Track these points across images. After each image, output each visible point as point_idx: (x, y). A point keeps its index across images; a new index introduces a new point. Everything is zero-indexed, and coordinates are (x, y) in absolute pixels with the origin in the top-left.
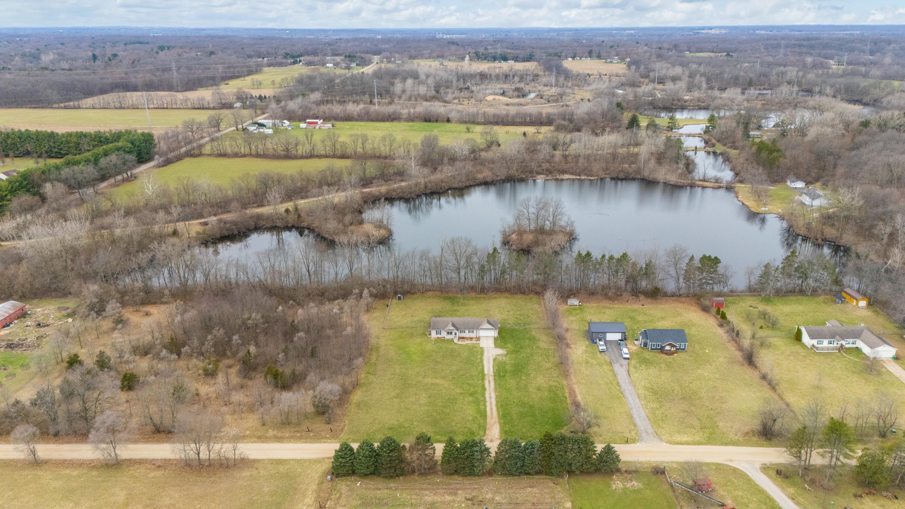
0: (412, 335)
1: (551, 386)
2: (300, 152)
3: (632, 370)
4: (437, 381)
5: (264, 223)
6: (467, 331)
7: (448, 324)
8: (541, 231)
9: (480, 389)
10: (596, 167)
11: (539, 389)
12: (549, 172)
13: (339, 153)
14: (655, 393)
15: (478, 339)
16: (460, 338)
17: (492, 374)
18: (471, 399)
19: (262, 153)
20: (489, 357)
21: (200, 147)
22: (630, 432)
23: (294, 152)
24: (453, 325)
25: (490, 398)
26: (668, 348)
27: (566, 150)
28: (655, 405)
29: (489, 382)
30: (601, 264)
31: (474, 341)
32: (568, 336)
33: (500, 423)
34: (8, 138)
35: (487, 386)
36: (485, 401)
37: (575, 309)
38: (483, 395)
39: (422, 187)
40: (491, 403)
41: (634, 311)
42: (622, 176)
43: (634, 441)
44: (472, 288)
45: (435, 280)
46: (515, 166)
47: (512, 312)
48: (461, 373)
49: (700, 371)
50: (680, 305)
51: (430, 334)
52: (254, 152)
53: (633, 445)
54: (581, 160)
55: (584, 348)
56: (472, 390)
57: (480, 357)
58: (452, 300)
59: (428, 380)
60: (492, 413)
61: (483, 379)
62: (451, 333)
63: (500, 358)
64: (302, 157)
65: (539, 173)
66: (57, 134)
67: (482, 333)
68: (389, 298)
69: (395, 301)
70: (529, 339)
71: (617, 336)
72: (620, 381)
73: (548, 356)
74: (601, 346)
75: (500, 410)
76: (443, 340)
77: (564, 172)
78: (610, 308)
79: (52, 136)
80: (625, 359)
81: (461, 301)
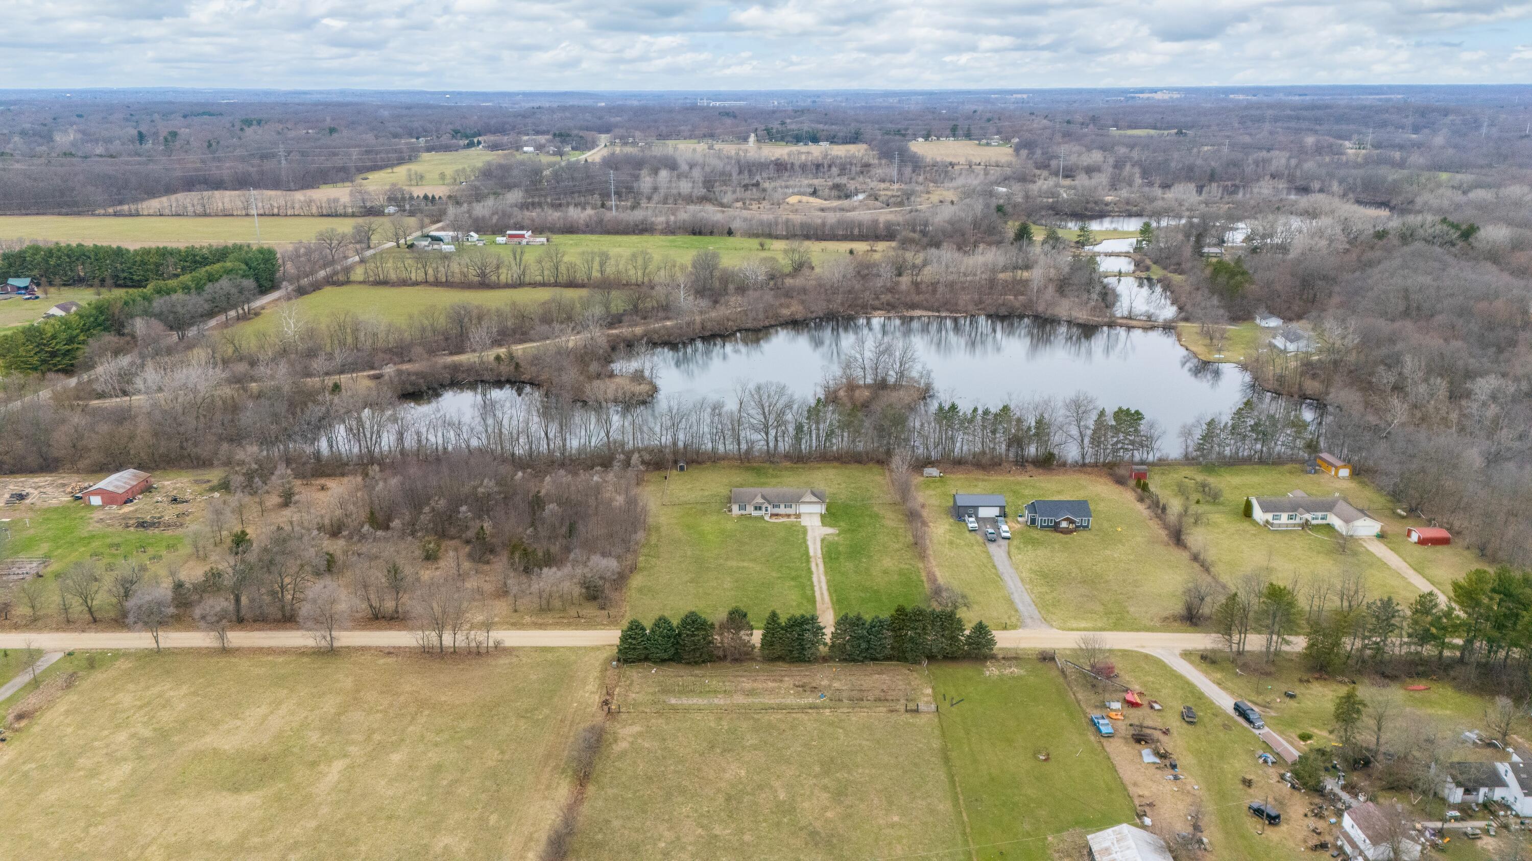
0: (704, 513)
1: (901, 570)
2: (503, 278)
3: (1014, 551)
4: (745, 564)
5: (464, 376)
6: (782, 506)
7: (756, 496)
8: (882, 385)
9: (804, 573)
10: (964, 299)
11: (885, 572)
12: (890, 307)
13: (563, 278)
14: (1044, 576)
15: (798, 516)
16: (772, 515)
17: (820, 556)
18: (793, 583)
19: (444, 280)
20: (815, 537)
21: (348, 270)
22: (1009, 618)
23: (494, 278)
24: (763, 497)
25: (819, 582)
26: (1064, 524)
27: (917, 275)
28: (1045, 589)
29: (817, 565)
30: (971, 421)
31: (793, 519)
32: (925, 513)
33: (834, 610)
34: (51, 257)
35: (814, 569)
36: (812, 586)
37: (934, 482)
38: (810, 579)
39: (698, 326)
40: (821, 588)
41: (1019, 483)
42: (1003, 311)
43: (1014, 627)
44: (787, 457)
45: (730, 447)
46: (839, 298)
47: (844, 485)
48: (777, 555)
49: (1108, 552)
50: (1083, 476)
51: (730, 511)
52: (431, 278)
53: (1013, 632)
54: (941, 289)
55: (947, 527)
56: (794, 574)
57: (801, 536)
58: (758, 471)
59: (733, 563)
60: (823, 599)
61: (808, 560)
62: (760, 508)
63: (830, 538)
64: (507, 286)
65: (875, 309)
66: (128, 251)
67: (803, 509)
68: (666, 469)
69: (674, 472)
70: (871, 516)
71: (994, 512)
72: (996, 563)
73: (896, 536)
74: (972, 523)
75: (834, 595)
76: (750, 517)
77: (913, 306)
78: (983, 480)
79: (119, 253)
80: (1004, 538)
81: (771, 471)
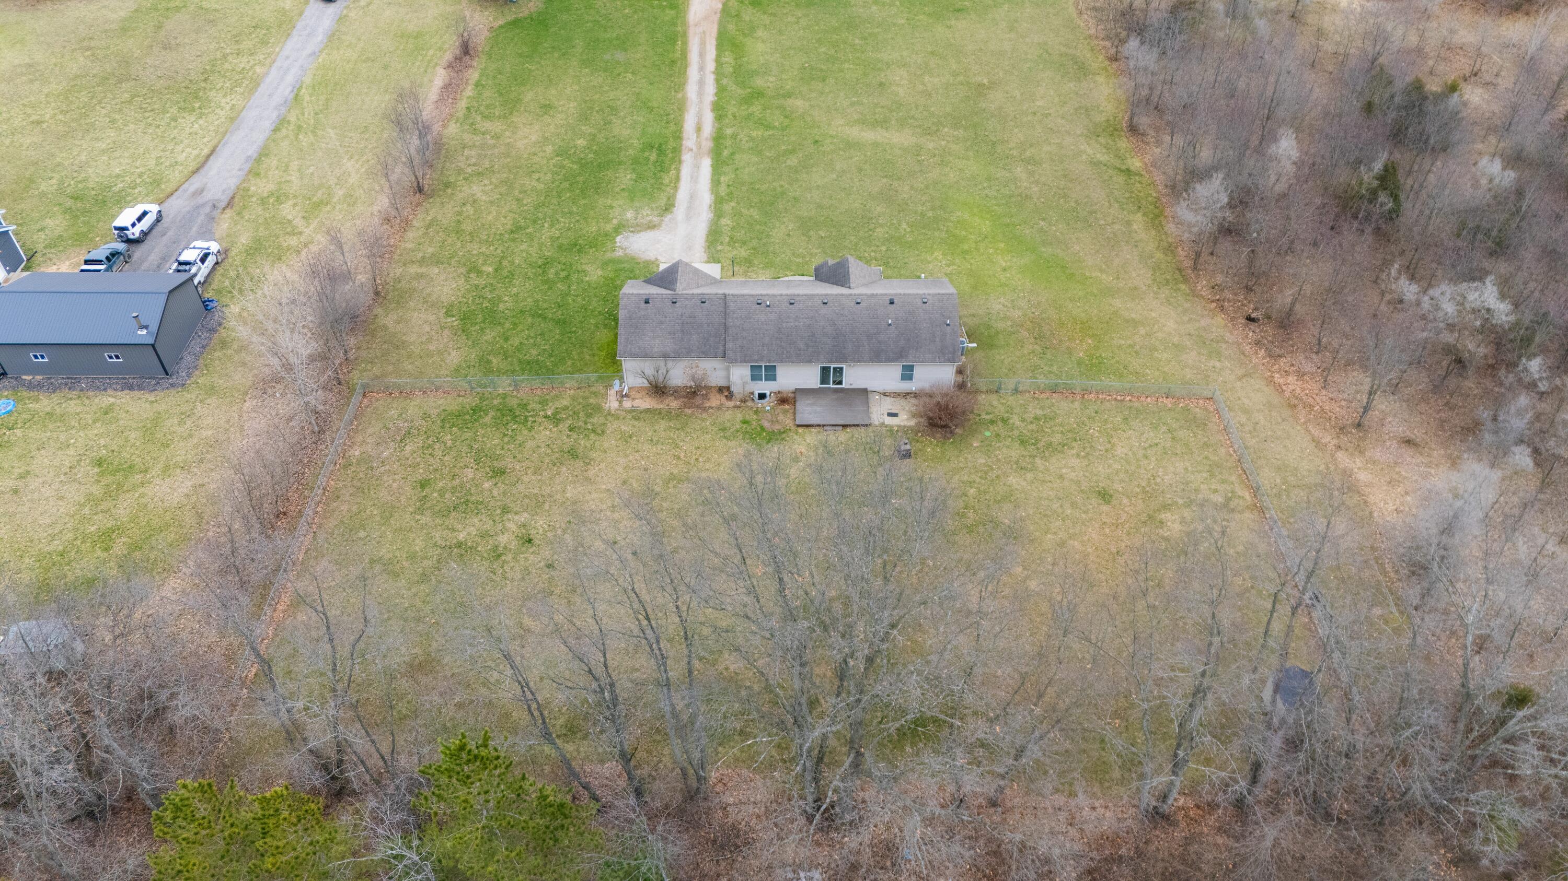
4: (869, 135)
9: (732, 109)
17: (687, 158)
18: (759, 82)
20: (688, 218)
25: (701, 83)
29: (699, 129)
33: (685, 24)
35: (709, 118)
36: (719, 74)
38: (721, 90)
40: (702, 69)
48: (793, 161)
56: (756, 108)
57: (726, 221)
59: (900, 138)
60: (703, 44)
61: (718, 138)
63: (646, 214)
75: (678, 55)
